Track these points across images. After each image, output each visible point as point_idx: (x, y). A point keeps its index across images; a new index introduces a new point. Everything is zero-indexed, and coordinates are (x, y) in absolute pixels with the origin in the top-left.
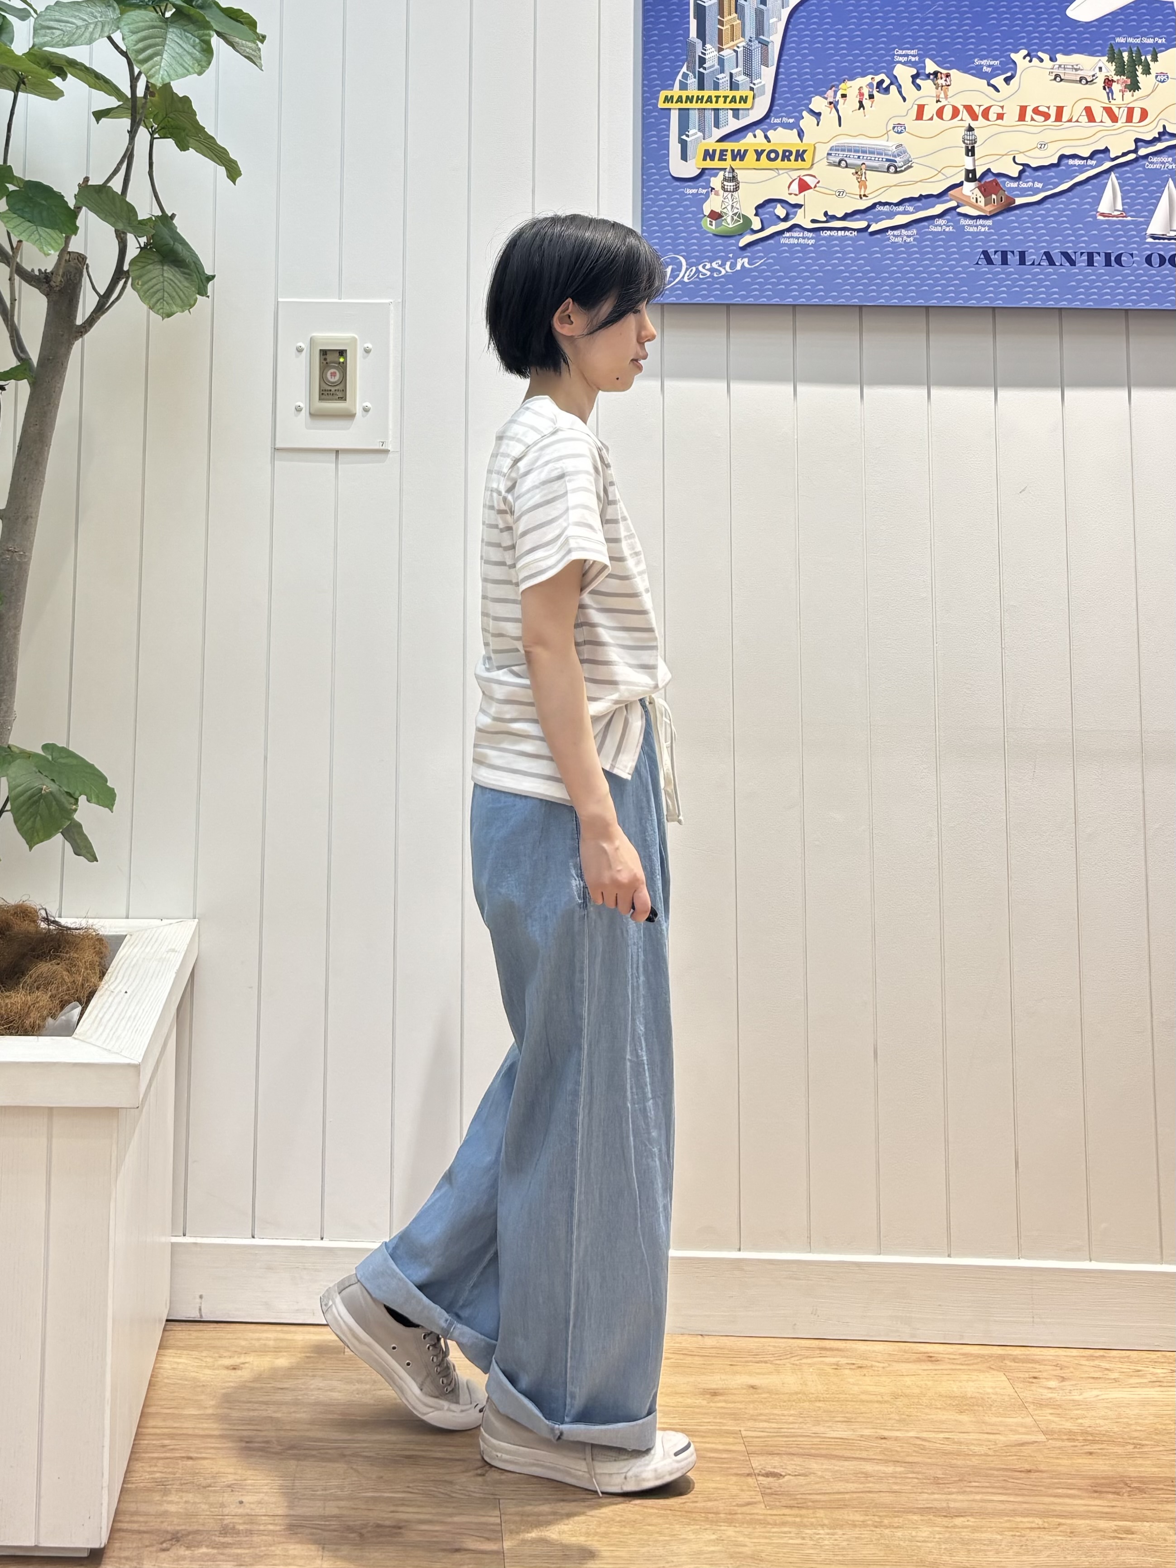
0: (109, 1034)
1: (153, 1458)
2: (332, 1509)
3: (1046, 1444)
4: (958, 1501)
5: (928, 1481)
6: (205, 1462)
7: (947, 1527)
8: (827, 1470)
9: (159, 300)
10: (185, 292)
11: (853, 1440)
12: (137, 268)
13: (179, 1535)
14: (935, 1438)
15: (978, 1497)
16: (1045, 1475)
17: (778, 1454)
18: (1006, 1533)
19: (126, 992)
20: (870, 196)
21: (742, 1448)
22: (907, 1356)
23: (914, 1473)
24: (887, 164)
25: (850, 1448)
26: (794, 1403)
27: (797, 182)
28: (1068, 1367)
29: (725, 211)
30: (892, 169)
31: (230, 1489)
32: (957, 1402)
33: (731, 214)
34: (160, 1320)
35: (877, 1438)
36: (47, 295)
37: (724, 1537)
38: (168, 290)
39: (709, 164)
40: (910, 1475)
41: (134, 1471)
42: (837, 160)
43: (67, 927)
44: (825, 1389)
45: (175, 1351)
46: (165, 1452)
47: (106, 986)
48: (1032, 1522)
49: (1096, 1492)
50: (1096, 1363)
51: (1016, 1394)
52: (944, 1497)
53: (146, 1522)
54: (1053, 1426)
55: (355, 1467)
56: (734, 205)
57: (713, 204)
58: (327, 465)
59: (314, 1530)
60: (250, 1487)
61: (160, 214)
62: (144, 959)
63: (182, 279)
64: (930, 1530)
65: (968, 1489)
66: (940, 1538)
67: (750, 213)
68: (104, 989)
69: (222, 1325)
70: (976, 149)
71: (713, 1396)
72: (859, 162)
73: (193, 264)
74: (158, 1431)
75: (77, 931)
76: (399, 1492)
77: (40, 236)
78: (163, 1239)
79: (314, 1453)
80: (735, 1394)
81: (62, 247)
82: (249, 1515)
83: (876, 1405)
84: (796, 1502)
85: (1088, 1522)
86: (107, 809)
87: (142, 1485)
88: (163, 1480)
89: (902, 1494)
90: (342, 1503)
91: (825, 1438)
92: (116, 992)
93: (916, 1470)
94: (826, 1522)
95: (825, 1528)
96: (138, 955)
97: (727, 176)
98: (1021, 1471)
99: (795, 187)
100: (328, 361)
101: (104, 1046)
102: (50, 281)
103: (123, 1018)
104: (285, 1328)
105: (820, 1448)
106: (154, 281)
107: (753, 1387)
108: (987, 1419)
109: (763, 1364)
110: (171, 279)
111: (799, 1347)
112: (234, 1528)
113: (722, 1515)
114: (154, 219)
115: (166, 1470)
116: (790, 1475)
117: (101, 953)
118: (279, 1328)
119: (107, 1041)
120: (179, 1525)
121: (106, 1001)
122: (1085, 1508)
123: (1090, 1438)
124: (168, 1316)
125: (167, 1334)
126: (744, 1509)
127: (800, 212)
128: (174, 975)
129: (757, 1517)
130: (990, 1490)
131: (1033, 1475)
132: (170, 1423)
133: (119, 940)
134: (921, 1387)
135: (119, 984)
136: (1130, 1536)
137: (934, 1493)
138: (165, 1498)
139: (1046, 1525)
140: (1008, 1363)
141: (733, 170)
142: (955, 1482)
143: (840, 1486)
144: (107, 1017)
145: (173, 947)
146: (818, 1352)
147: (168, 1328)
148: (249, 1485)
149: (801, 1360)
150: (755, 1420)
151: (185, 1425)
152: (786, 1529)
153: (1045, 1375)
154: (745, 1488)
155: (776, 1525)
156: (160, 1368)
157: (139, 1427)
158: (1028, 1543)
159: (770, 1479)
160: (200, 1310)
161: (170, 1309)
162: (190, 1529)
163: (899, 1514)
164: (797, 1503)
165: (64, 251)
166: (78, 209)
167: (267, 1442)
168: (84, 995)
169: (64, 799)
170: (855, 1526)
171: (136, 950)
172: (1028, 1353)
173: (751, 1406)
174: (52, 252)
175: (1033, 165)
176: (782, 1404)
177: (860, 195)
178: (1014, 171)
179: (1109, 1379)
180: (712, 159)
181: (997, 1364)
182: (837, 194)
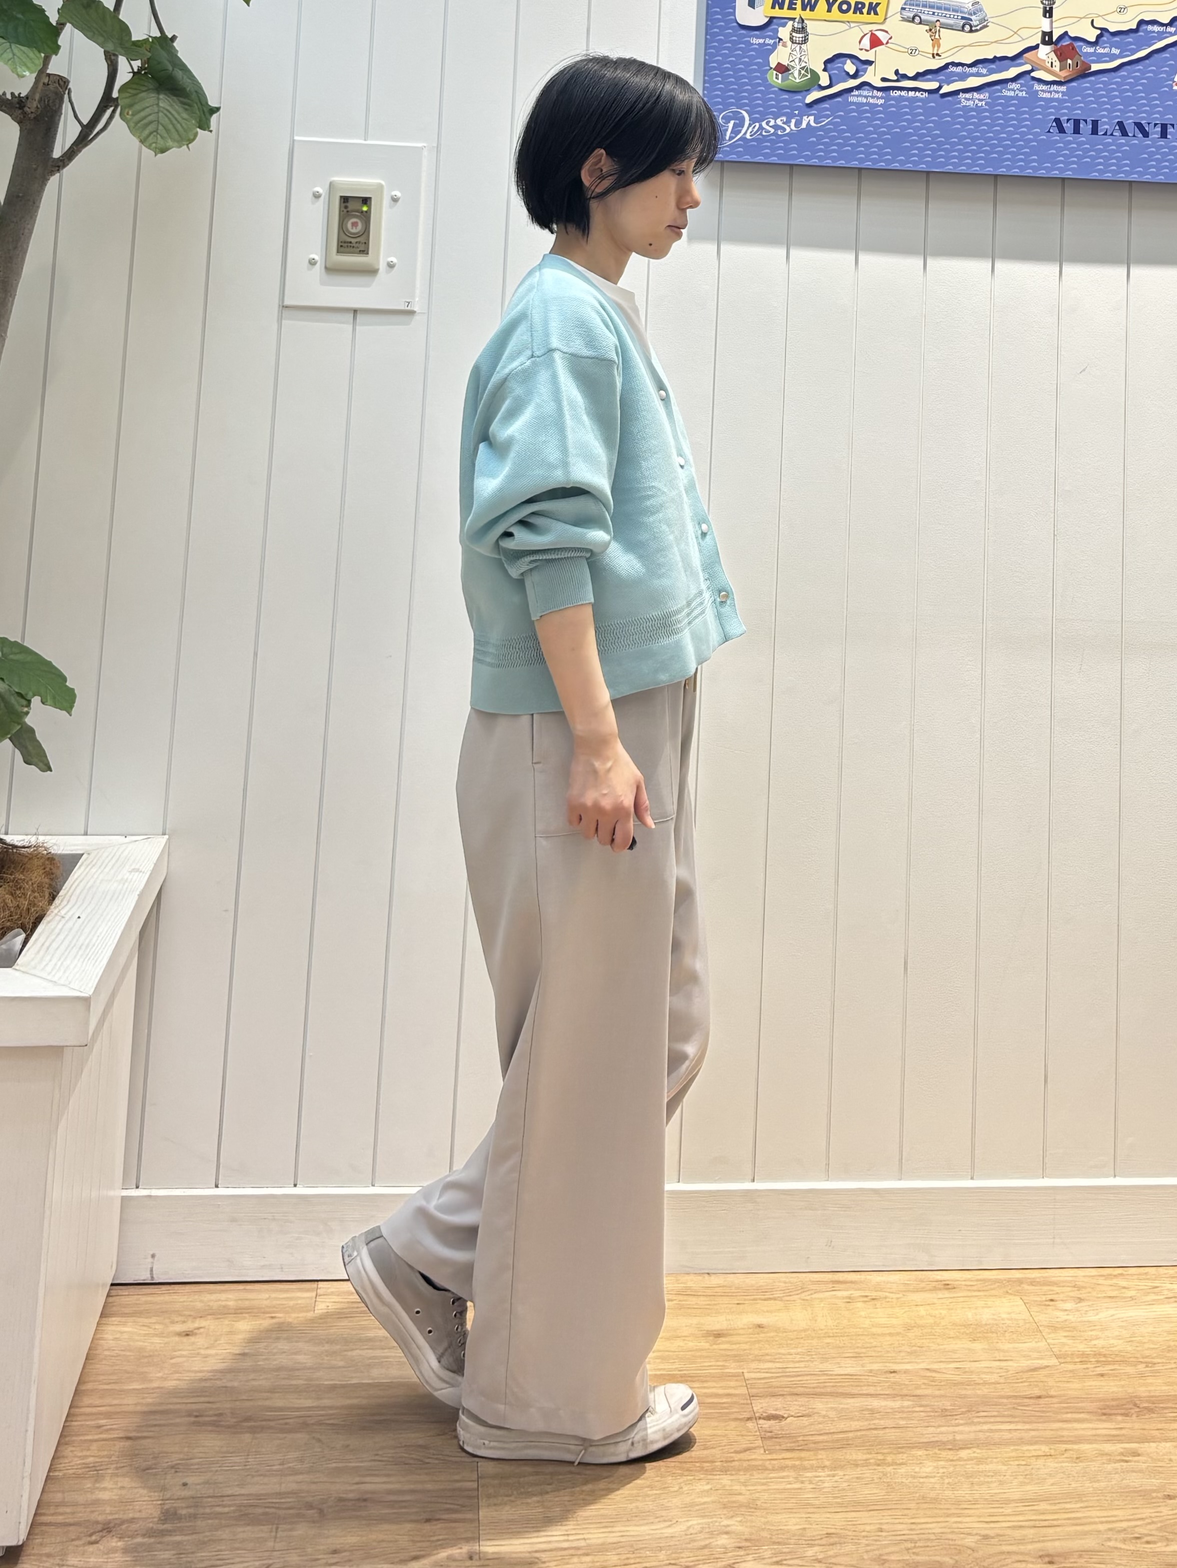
0: (56, 965)
1: (86, 1441)
2: (290, 1484)
3: (1058, 1367)
4: (964, 1431)
5: (936, 1414)
6: (144, 1442)
7: (952, 1460)
8: (832, 1408)
9: (151, 133)
10: (184, 125)
11: (860, 1375)
12: (128, 95)
13: (112, 1525)
14: (945, 1368)
15: (985, 1427)
16: (1055, 1400)
17: (780, 1395)
18: (1012, 1463)
19: (79, 917)
20: (943, 56)
21: (744, 1391)
22: (923, 1285)
23: (921, 1406)
24: (962, 22)
25: (857, 1384)
26: (802, 1341)
27: (868, 36)
28: (1085, 1288)
29: (792, 64)
30: (967, 28)
31: (173, 1470)
32: (971, 1330)
33: (798, 67)
34: (104, 1285)
35: (886, 1372)
36: (20, 123)
37: (719, 1486)
38: (163, 122)
39: (777, 12)
40: (917, 1409)
41: (63, 1457)
42: (911, 15)
43: (12, 845)
44: (835, 1324)
45: (118, 1319)
46: (101, 1433)
47: (56, 911)
48: (1040, 1450)
49: (1104, 1414)
50: (1114, 1281)
51: (1031, 1318)
52: (951, 1429)
53: (73, 1513)
54: (1067, 1348)
55: (318, 1436)
56: (802, 58)
57: (780, 56)
58: (343, 327)
59: (267, 1510)
60: (196, 1467)
61: (158, 34)
62: (102, 880)
63: (181, 110)
64: (935, 1464)
65: (976, 1420)
66: (944, 1473)
67: (818, 68)
68: (53, 914)
69: (177, 1287)
70: (1054, 11)
71: (716, 1337)
72: (934, 19)
73: (195, 93)
74: (94, 1410)
75: (26, 850)
76: (366, 1461)
77: (14, 55)
78: (112, 1193)
79: (272, 1424)
80: (739, 1334)
81: (39, 68)
82: (193, 1498)
83: (888, 1338)
84: (797, 1444)
85: (1094, 1446)
86: (64, 712)
87: (71, 1472)
88: (97, 1464)
89: (908, 1429)
90: (300, 1478)
91: (831, 1375)
92: (67, 917)
93: (924, 1403)
94: (827, 1463)
95: (826, 1470)
96: (95, 876)
97: (796, 25)
98: (1031, 1398)
99: (866, 42)
100: (349, 209)
101: (49, 978)
102: (24, 106)
103: (75, 946)
104: (249, 1286)
105: (825, 1387)
106: (148, 111)
107: (760, 1326)
108: (1001, 1346)
109: (772, 1302)
110: (168, 110)
111: (810, 1281)
112: (175, 1514)
113: (717, 1464)
114: (151, 40)
115: (100, 1453)
116: (792, 1416)
117: (52, 874)
118: (241, 1286)
119: (53, 973)
120: (111, 1514)
121: (55, 928)
122: (1094, 1432)
123: (1103, 1359)
124: (113, 1279)
125: (111, 1299)
126: (742, 1456)
127: (870, 69)
128: (136, 898)
129: (754, 1463)
130: (998, 1419)
131: (1042, 1401)
132: (108, 1401)
133: (74, 859)
134: (935, 1317)
135: (71, 908)
136: (1136, 1458)
137: (939, 1426)
138: (97, 1485)
139: (1052, 1452)
140: (1026, 1287)
141: (803, 21)
142: (963, 1413)
143: (842, 1425)
144: (55, 945)
145: (137, 867)
146: (831, 1286)
147: (113, 1293)
148: (195, 1464)
149: (812, 1294)
150: (759, 1361)
151: (125, 1402)
152: (785, 1474)
153: (1061, 1296)
154: (744, 1433)
155: (773, 1470)
156: (102, 1339)
157: (70, 1407)
158: (1033, 1471)
159: (772, 1422)
160: (152, 1270)
161: (116, 1271)
162: (125, 1517)
163: (903, 1450)
164: (799, 1446)
165: (42, 72)
166: (61, 25)
167: (221, 1415)
168: (29, 921)
169: (13, 700)
170: (857, 1465)
171: (94, 870)
172: (1046, 1275)
173: (757, 1346)
174: (27, 73)
175: (1112, 30)
176: (789, 1342)
177: (933, 54)
178: (1092, 35)
179: (1125, 1298)
180: (781, 7)
181: (1014, 1288)
182: (910, 52)
